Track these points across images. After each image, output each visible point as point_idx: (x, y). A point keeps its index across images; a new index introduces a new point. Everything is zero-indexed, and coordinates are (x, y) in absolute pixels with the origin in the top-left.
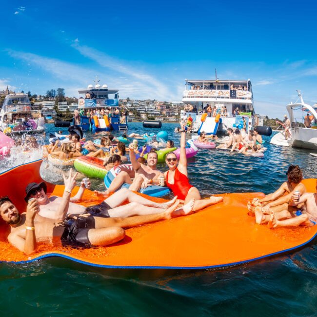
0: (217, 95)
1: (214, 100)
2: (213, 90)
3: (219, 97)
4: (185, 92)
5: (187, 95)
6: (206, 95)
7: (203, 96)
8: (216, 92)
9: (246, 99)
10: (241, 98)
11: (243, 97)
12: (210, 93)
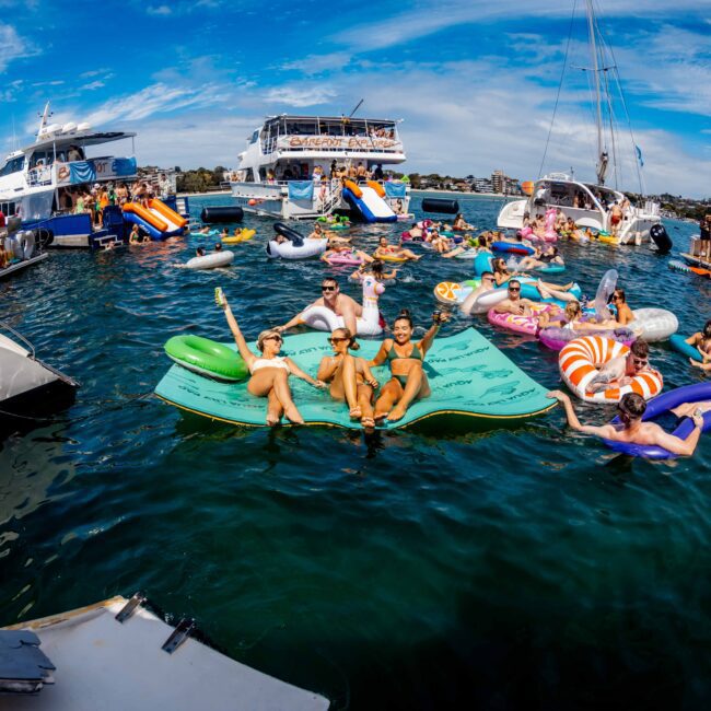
0: (345, 145)
1: (341, 154)
2: (338, 137)
3: (350, 150)
4: (284, 140)
5: (288, 146)
6: (325, 145)
7: (320, 147)
8: (345, 140)
9: (394, 152)
10: (386, 151)
11: (391, 148)
12: (332, 142)
